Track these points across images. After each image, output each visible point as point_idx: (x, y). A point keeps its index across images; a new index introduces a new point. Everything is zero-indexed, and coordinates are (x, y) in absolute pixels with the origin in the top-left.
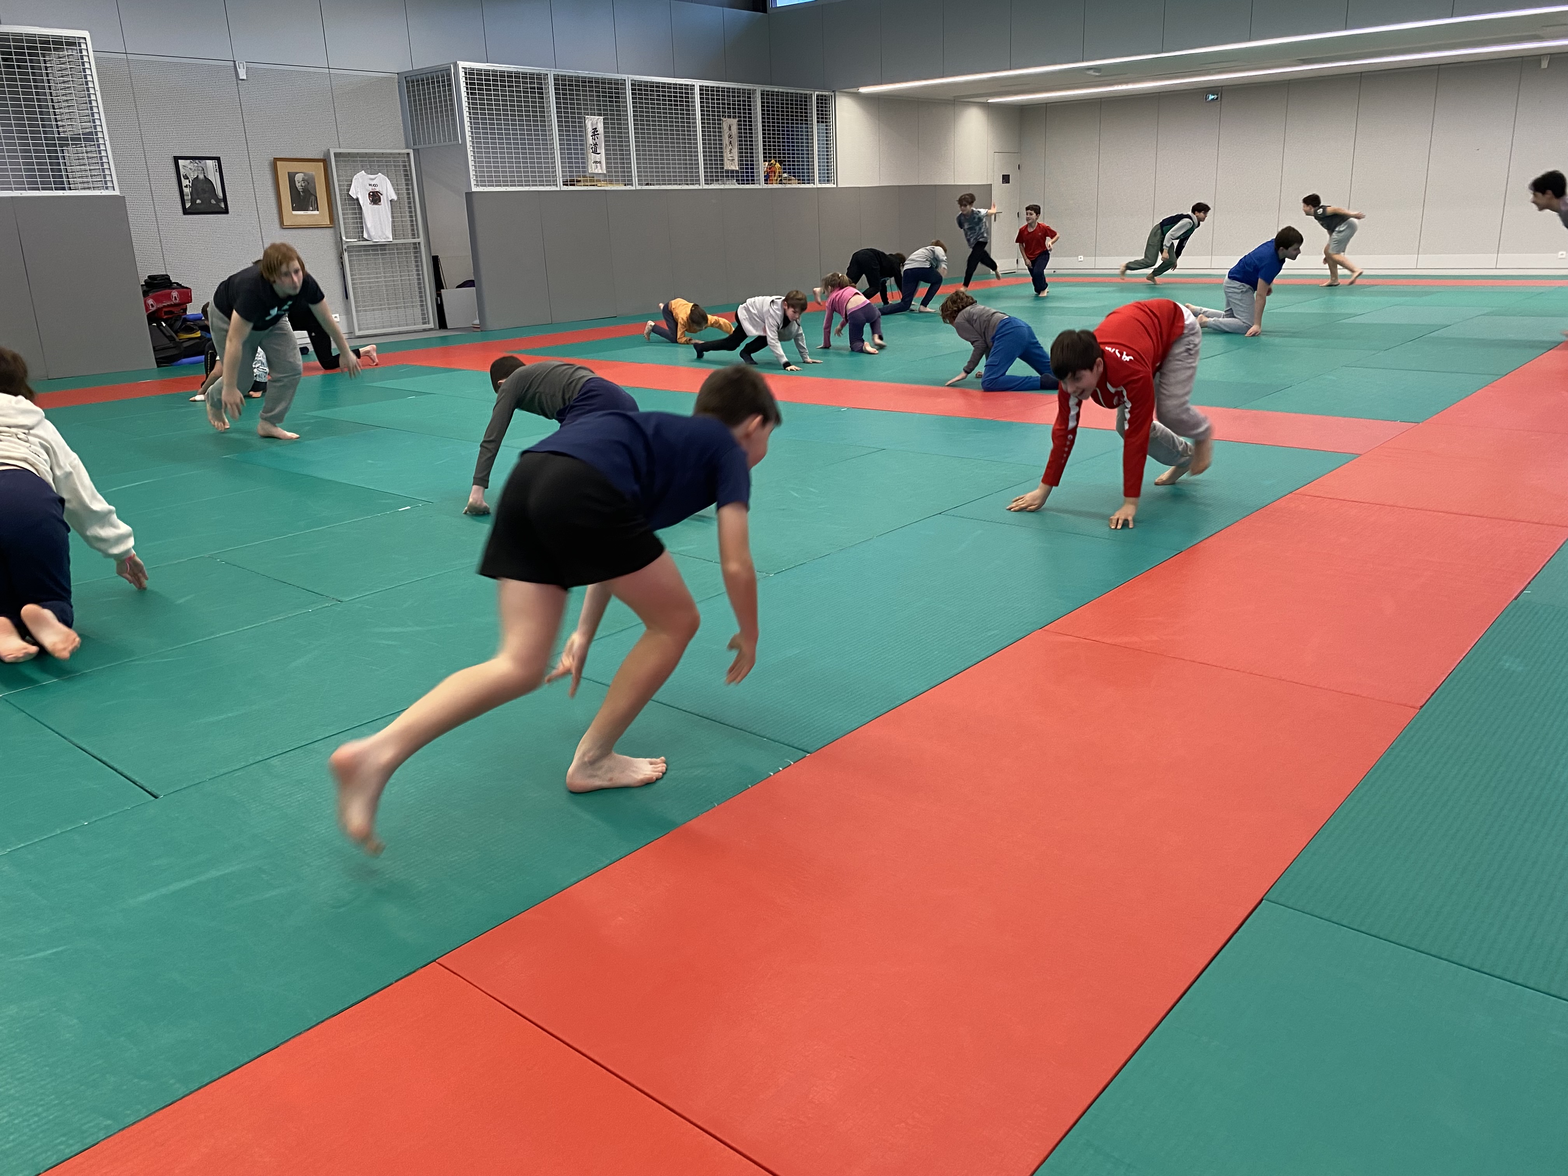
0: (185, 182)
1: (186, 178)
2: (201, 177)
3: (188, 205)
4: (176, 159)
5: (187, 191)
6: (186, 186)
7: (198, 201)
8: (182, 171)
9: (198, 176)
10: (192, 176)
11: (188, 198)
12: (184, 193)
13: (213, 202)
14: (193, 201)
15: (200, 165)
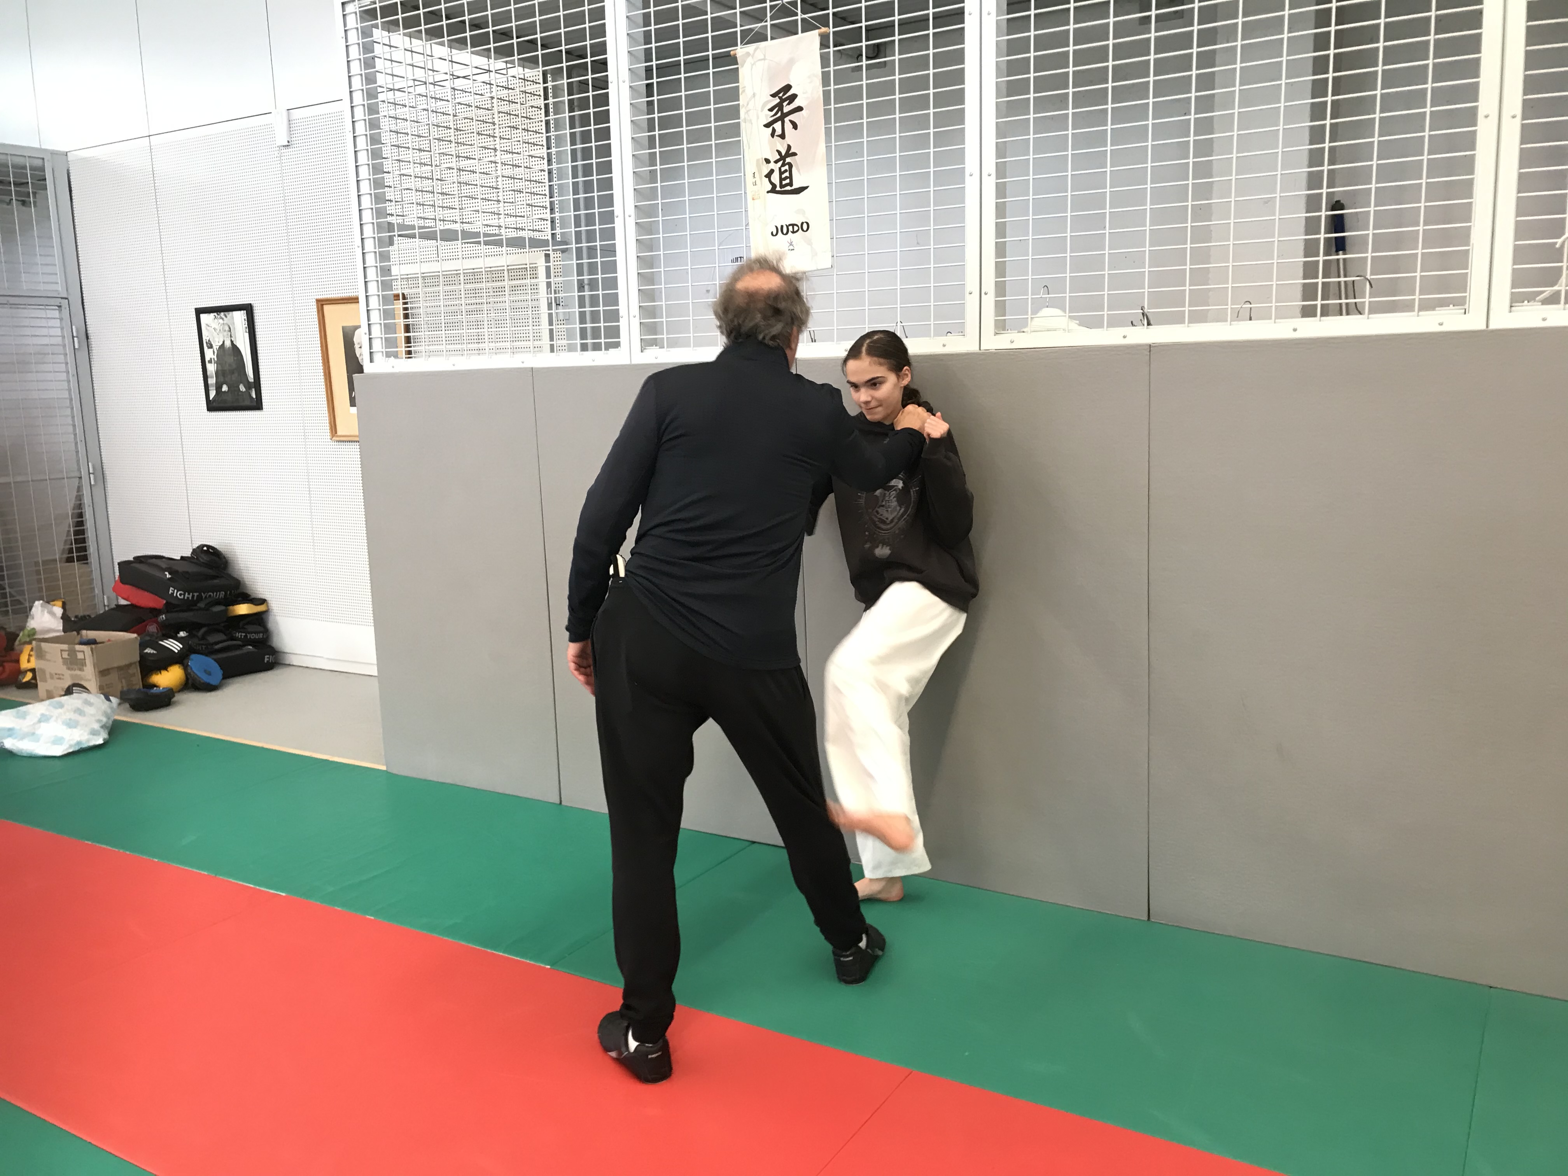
1: (210, 345)
4: (198, 313)
8: (205, 335)
9: (224, 342)
10: (217, 341)
15: (225, 320)
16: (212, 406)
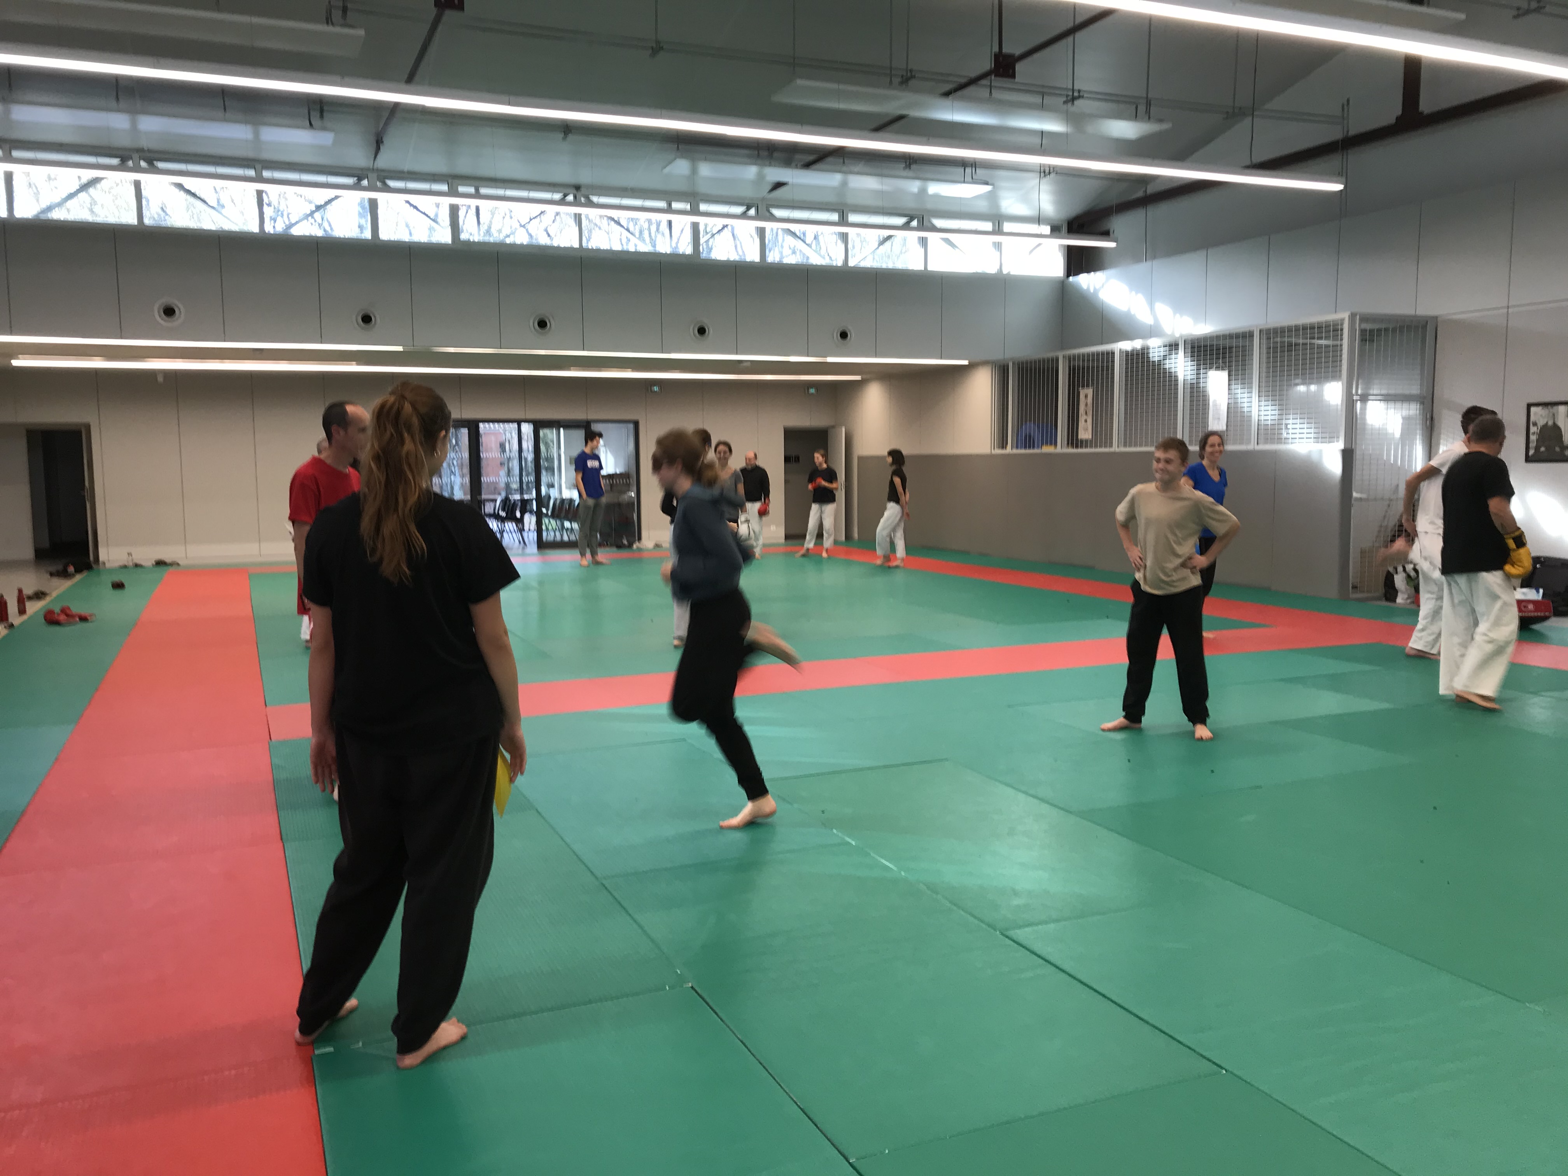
0: (1533, 429)
1: (1535, 424)
2: (1550, 423)
3: (1531, 452)
4: (1529, 406)
5: (1533, 438)
6: (1534, 433)
7: (1543, 449)
8: (1532, 418)
9: (1547, 423)
10: (1541, 423)
11: (1533, 445)
12: (1530, 440)
13: (1557, 449)
14: (1537, 448)
15: (1551, 410)
16: (1528, 459)
